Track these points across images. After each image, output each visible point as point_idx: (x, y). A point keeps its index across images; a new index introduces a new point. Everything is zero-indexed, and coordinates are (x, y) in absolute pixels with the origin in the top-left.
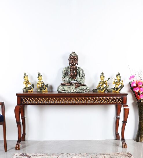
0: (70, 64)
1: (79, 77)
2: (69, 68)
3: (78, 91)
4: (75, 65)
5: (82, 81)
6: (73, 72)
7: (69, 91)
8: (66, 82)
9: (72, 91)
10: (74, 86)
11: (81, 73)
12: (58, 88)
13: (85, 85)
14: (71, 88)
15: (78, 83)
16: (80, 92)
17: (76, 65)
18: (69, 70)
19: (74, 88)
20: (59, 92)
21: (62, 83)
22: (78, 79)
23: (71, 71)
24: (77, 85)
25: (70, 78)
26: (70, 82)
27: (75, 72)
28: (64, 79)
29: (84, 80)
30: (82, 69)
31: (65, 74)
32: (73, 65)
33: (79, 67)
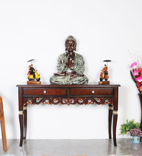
0: (66, 49)
1: (77, 65)
2: (65, 55)
3: (74, 83)
4: (72, 52)
5: (81, 70)
6: (69, 59)
7: (63, 83)
8: (60, 72)
9: (66, 83)
10: (69, 77)
11: (80, 62)
12: (51, 78)
13: (83, 76)
14: (66, 79)
15: (74, 73)
16: (76, 84)
17: (74, 51)
18: (65, 57)
19: (69, 79)
21: (56, 72)
22: (76, 67)
23: (67, 59)
24: (73, 76)
25: (65, 67)
26: (66, 72)
27: (72, 60)
28: (59, 68)
29: (83, 70)
30: (82, 56)
31: (61, 62)
32: (69, 52)
33: (77, 54)
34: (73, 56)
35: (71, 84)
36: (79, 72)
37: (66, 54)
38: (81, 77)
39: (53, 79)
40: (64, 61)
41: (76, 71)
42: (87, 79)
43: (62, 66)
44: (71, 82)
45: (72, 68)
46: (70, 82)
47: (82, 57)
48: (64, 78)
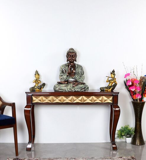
0: (68, 61)
1: (78, 75)
2: (67, 65)
3: (76, 90)
6: (71, 69)
7: (67, 90)
8: (63, 80)
9: (69, 90)
10: (72, 85)
11: (80, 70)
12: (55, 86)
13: (84, 84)
14: (69, 87)
15: (76, 81)
16: (78, 91)
17: (75, 62)
18: (67, 68)
19: (71, 87)
20: (55, 90)
21: (59, 81)
23: (69, 69)
24: (75, 84)
25: (68, 76)
26: (68, 80)
27: (74, 69)
28: (61, 77)
29: (83, 78)
30: (81, 66)
31: (63, 72)
32: (71, 62)
33: (77, 65)
34: (74, 66)
35: (74, 91)
36: (80, 80)
37: (67, 64)
38: (83, 85)
39: (57, 87)
40: (66, 71)
41: (78, 80)
42: (88, 87)
43: (64, 75)
44: (73, 90)
45: (74, 77)
46: (72, 90)
47: (82, 68)
48: (67, 86)
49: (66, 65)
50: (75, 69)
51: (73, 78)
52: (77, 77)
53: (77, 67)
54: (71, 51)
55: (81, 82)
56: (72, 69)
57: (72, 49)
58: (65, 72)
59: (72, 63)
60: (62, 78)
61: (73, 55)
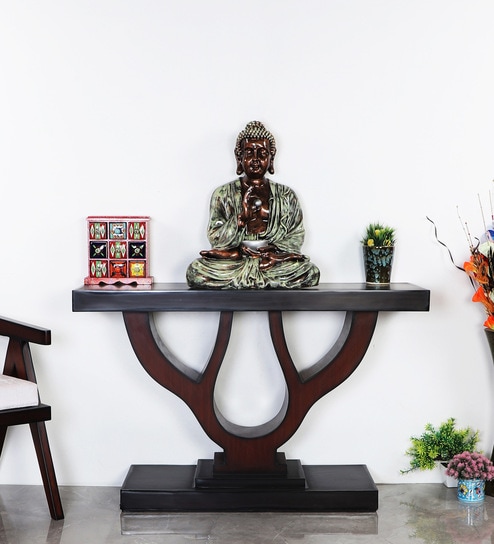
0: (240, 169)
1: (279, 224)
2: (236, 188)
3: (273, 283)
4: (260, 176)
5: (292, 240)
6: (251, 202)
7: (236, 284)
8: (222, 247)
9: (245, 284)
10: (255, 263)
11: (286, 208)
12: (191, 268)
13: (302, 259)
14: (245, 272)
15: (272, 249)
16: (279, 288)
17: (267, 176)
18: (238, 197)
20: (193, 285)
21: (208, 248)
22: (274, 231)
23: (246, 201)
24: (268, 260)
25: (240, 229)
26: (242, 244)
27: (263, 204)
28: (217, 234)
29: (300, 238)
30: (293, 192)
31: (221, 213)
32: (252, 176)
33: (277, 185)
34: (265, 192)
35: (263, 286)
36: (286, 247)
37: (238, 184)
38: (297, 264)
39: (200, 271)
40: (232, 209)
41: (278, 245)
42: (316, 272)
43: (229, 226)
44: (262, 281)
45: (263, 234)
46: (258, 281)
47: (295, 197)
48: (237, 267)
49: (233, 186)
50: (267, 204)
51: (261, 238)
52: (276, 233)
53: (278, 196)
54: (255, 133)
55: (291, 251)
56: (258, 203)
57: (258, 126)
58: (232, 214)
59: (256, 179)
60: (217, 238)
61: (260, 150)
